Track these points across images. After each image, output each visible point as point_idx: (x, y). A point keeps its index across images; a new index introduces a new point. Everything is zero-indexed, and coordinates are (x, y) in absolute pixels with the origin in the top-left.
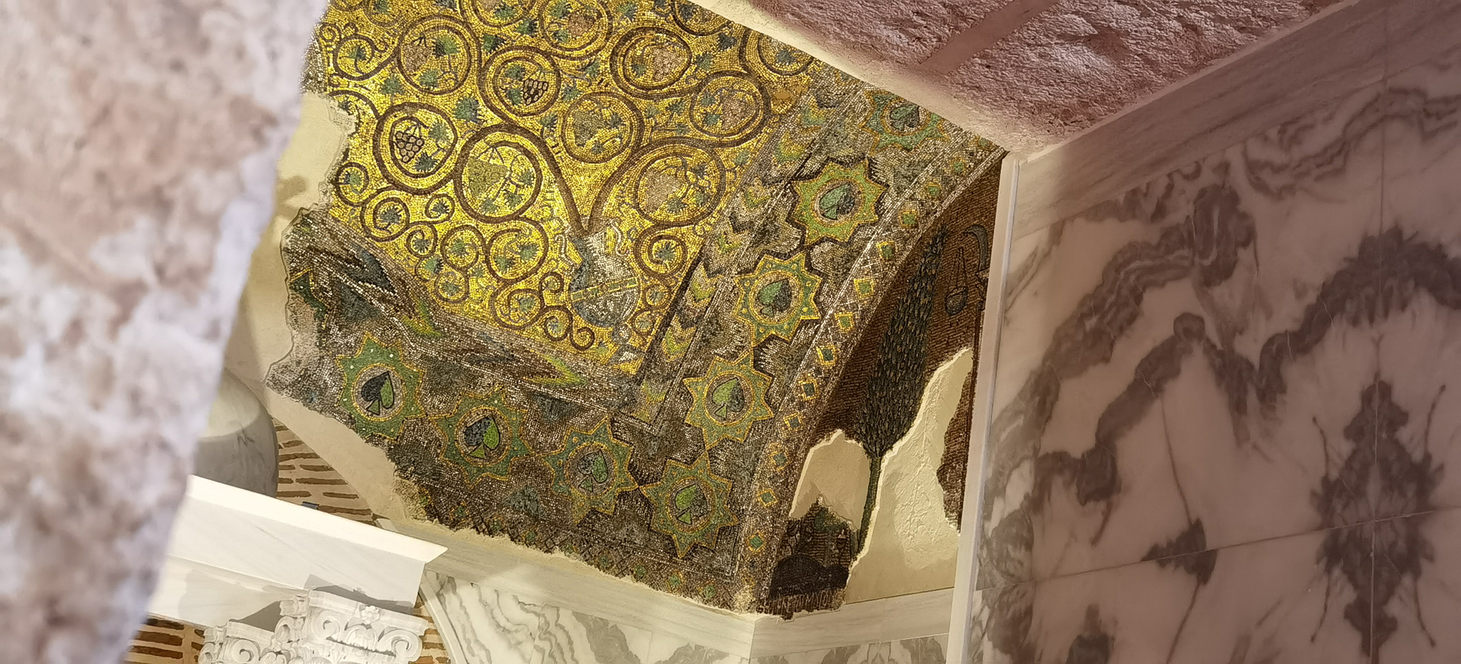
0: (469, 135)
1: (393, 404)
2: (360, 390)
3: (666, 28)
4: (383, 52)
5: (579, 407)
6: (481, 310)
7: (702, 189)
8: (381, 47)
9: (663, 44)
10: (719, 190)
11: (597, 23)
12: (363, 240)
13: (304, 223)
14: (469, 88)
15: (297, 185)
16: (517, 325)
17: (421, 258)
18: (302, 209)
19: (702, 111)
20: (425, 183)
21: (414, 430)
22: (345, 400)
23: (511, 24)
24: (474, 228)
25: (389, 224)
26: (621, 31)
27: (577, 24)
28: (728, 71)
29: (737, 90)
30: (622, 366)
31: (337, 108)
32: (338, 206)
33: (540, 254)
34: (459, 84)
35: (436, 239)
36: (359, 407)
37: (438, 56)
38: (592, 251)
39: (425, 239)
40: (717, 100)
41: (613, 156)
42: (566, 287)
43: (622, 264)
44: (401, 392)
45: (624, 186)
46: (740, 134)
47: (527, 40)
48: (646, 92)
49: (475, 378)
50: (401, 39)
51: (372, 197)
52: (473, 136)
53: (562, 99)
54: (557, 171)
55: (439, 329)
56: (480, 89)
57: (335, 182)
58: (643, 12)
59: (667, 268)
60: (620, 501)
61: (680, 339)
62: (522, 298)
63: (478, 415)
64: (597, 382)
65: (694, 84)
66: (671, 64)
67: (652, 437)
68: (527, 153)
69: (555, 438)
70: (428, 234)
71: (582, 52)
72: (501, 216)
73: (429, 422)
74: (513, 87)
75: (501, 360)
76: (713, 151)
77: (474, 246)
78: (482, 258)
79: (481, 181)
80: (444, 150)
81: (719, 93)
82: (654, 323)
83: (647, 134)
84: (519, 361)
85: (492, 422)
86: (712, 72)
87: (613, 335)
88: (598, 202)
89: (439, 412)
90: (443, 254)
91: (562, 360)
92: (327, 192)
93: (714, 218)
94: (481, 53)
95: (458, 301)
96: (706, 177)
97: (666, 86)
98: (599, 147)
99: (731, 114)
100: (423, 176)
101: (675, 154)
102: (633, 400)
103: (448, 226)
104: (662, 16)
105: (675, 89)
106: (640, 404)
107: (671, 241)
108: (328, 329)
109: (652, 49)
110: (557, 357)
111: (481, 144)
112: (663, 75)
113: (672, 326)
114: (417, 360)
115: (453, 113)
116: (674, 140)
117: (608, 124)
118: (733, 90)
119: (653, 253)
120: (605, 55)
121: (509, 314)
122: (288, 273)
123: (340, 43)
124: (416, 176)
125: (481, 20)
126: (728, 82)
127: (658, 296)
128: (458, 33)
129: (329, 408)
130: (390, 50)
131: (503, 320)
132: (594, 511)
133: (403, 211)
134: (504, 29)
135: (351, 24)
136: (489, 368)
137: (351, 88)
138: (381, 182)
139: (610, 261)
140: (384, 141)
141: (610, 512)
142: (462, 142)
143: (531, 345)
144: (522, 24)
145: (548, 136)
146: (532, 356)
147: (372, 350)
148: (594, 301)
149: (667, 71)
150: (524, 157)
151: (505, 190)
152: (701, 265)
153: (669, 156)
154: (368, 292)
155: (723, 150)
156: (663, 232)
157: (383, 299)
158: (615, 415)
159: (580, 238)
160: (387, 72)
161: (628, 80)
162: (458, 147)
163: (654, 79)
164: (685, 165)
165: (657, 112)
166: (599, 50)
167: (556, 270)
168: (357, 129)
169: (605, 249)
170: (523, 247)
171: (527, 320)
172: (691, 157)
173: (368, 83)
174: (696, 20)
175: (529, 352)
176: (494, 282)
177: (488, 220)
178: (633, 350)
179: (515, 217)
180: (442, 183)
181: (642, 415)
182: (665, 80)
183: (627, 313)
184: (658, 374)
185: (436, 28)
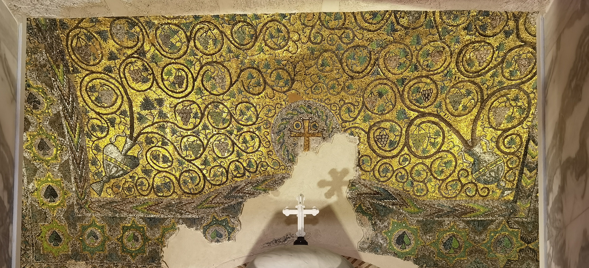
0: (407, 125)
1: (410, 243)
2: (395, 242)
3: (477, 40)
4: (358, 105)
5: (491, 221)
6: (436, 195)
7: (520, 107)
8: (356, 104)
9: (478, 48)
10: (529, 105)
11: (444, 52)
12: (378, 184)
13: (352, 185)
14: (399, 106)
15: (345, 172)
16: (453, 196)
17: (404, 183)
18: (350, 180)
19: (508, 71)
20: (395, 152)
21: (422, 251)
22: (391, 247)
23: (406, 70)
24: (422, 163)
25: (386, 174)
26: (457, 51)
27: (435, 57)
28: (514, 47)
29: (522, 54)
30: (505, 198)
31: (349, 136)
32: (363, 174)
33: (454, 163)
34: (394, 106)
35: (407, 173)
36: (397, 248)
37: (381, 98)
38: (477, 154)
39: (403, 174)
40: (514, 63)
41: (473, 109)
42: (470, 173)
43: (493, 154)
44: (412, 237)
45: (482, 120)
46: (531, 74)
47: (416, 74)
48: (478, 74)
49: (441, 223)
50: (363, 97)
51: (375, 166)
52: (408, 125)
53: (441, 93)
54: (449, 125)
55: (420, 208)
56: (404, 104)
57: (359, 165)
58: (463, 37)
59: (514, 149)
60: (520, 253)
61: (530, 178)
62: (452, 184)
63: (447, 237)
64: (496, 208)
65: (500, 60)
66: (485, 56)
67: (528, 223)
68: (434, 123)
69: (483, 236)
70: (404, 172)
71: (442, 68)
72: (432, 154)
73: (427, 246)
74: (418, 97)
75: (451, 212)
76: (519, 87)
77: (424, 170)
78: (429, 174)
79: (418, 142)
80: (398, 136)
81: (513, 59)
82: (515, 175)
83: (485, 92)
84: (459, 210)
85: (454, 238)
86: (507, 51)
87: (498, 186)
88: (473, 131)
89: (430, 241)
90: (412, 178)
91: (477, 204)
92: (357, 170)
93: (531, 118)
94: (398, 88)
95: (425, 195)
96: (520, 101)
97: (486, 67)
98: (465, 107)
99: (523, 67)
100: (393, 150)
101: (502, 96)
102: (515, 210)
103: (411, 166)
104: (473, 35)
105: (491, 67)
106: (519, 211)
107: (513, 136)
108: (375, 223)
109: (474, 53)
110: (475, 203)
111: (413, 127)
112: (483, 62)
113: (524, 173)
114: (415, 224)
115: (396, 119)
116: (499, 90)
117: (465, 96)
118: (520, 55)
119: (506, 144)
120: (453, 65)
121: (448, 193)
122: (353, 206)
123: (340, 109)
124: (390, 151)
125: (393, 74)
126: (516, 52)
127: (514, 162)
128: (386, 84)
129: (385, 252)
130: (361, 104)
131: (446, 196)
132: (509, 260)
133: (390, 167)
134: (404, 74)
135: (341, 100)
136: (447, 217)
137: (351, 126)
138: (377, 159)
139: (487, 155)
140: (372, 142)
141: (516, 259)
142: (404, 129)
143: (462, 202)
144: (411, 68)
145: (441, 112)
146: (464, 207)
147: (395, 225)
148: (485, 175)
149: (485, 60)
150: (433, 125)
151: (430, 142)
152: (531, 142)
153: (499, 98)
154: (386, 203)
155: (524, 85)
156: (507, 134)
157: (393, 204)
158: (508, 219)
159: (470, 150)
160: (363, 113)
161: (467, 72)
162: (404, 132)
163: (479, 66)
164: (508, 99)
165: (487, 80)
166: (449, 64)
167: (464, 167)
168: (360, 141)
169: (483, 151)
170: (445, 163)
171: (457, 193)
172: (510, 94)
173: (358, 121)
174: (490, 30)
175: (461, 205)
176: (438, 182)
177: (427, 157)
178: (509, 189)
179: (438, 151)
180: (402, 150)
181: (521, 215)
182: (485, 64)
183: (502, 174)
184: (524, 196)
185: (375, 86)
